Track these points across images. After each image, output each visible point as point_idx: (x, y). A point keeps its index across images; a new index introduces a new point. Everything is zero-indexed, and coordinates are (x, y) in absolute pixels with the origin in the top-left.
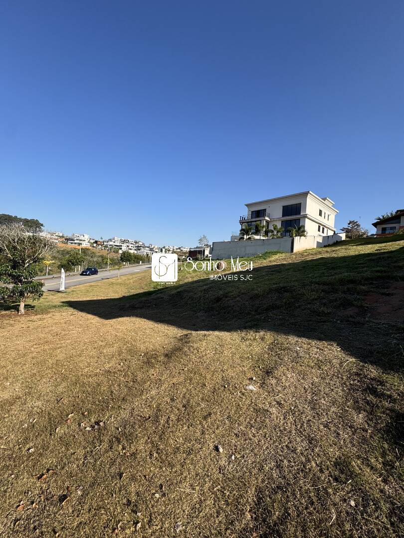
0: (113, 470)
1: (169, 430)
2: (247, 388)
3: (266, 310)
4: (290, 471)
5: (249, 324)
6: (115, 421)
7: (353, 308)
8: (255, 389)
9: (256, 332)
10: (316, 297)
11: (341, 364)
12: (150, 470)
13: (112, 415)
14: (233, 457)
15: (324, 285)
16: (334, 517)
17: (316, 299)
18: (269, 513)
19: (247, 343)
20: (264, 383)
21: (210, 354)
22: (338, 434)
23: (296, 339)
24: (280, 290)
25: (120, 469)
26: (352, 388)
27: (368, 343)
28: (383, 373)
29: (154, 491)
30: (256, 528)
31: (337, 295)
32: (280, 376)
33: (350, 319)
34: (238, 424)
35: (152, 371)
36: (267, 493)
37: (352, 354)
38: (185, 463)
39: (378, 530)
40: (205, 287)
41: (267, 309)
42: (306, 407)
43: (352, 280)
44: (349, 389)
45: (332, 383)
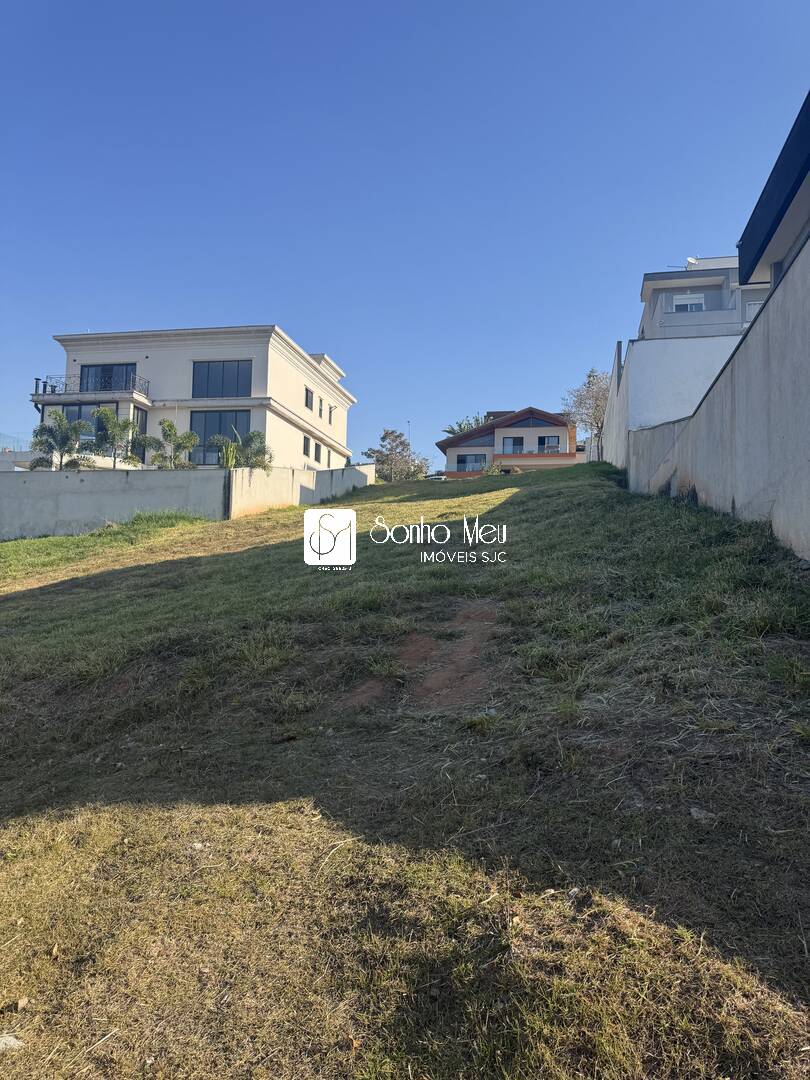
3: (112, 729)
5: (40, 792)
7: (370, 683)
8: (18, 1044)
9: (61, 818)
10: (277, 662)
11: (315, 864)
15: (302, 620)
17: (276, 670)
20: (59, 1008)
23: (197, 812)
24: (168, 649)
26: (333, 930)
27: (390, 782)
28: (409, 860)
31: (334, 648)
32: (123, 959)
33: (362, 718)
37: (350, 826)
41: (118, 725)
42: (195, 1038)
43: (374, 602)
44: (325, 936)
45: (284, 929)
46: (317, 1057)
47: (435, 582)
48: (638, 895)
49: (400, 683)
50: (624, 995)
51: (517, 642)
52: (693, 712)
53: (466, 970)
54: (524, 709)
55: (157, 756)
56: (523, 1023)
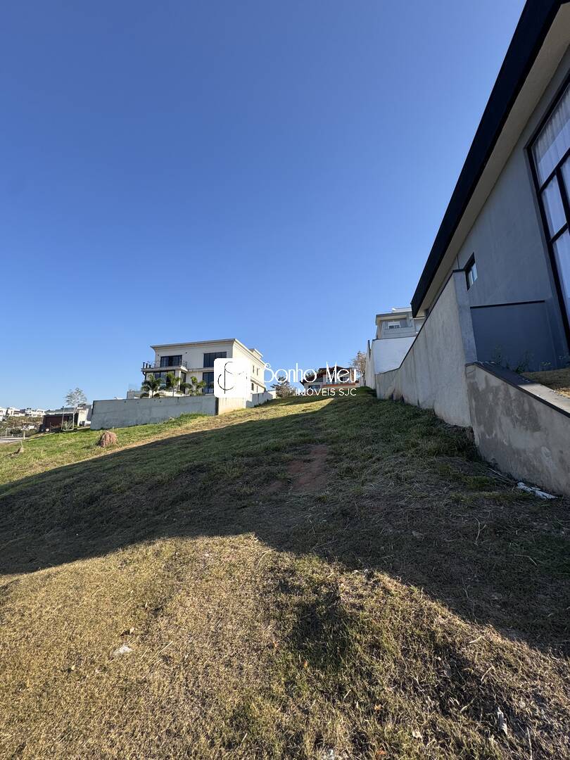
3: (171, 504)
5: (142, 533)
7: (277, 482)
8: (129, 650)
9: (150, 544)
10: (238, 474)
11: (256, 562)
17: (238, 477)
19: (131, 568)
20: (147, 632)
22: (242, 669)
23: (206, 540)
24: (194, 470)
26: (265, 592)
27: (286, 524)
28: (295, 559)
32: (175, 608)
34: (84, 736)
37: (270, 544)
41: (174, 503)
42: (206, 645)
43: (277, 447)
44: (261, 595)
45: (244, 592)
46: (259, 652)
47: (302, 438)
48: (393, 572)
49: (289, 482)
50: (391, 619)
51: (336, 462)
52: (410, 489)
53: (322, 608)
54: (341, 491)
55: (191, 515)
56: (348, 634)
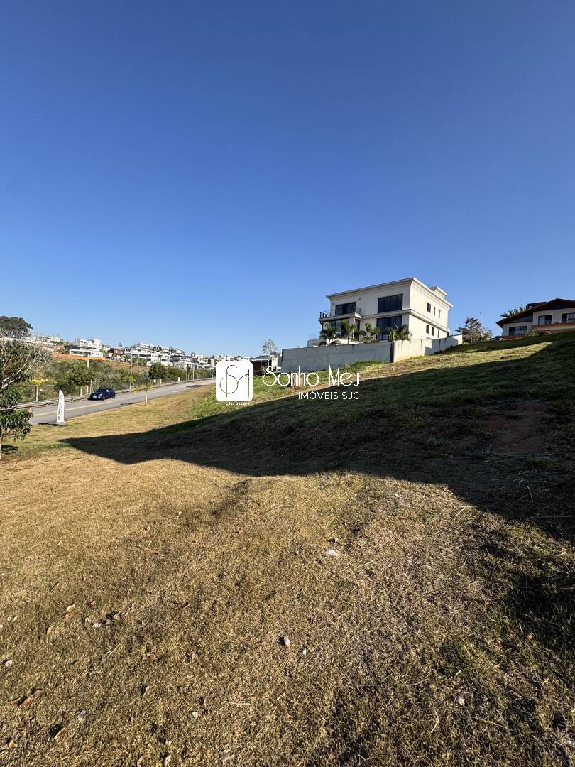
0: (131, 683)
1: (215, 619)
2: (327, 553)
3: (355, 443)
4: (382, 665)
6: (136, 611)
7: (470, 437)
8: (337, 555)
9: (341, 474)
10: (422, 423)
11: (452, 514)
12: (187, 679)
13: (131, 603)
14: (305, 652)
15: (433, 405)
16: (437, 722)
17: (422, 427)
18: (351, 725)
19: (329, 490)
20: (349, 546)
21: (276, 508)
22: (447, 609)
23: (395, 482)
24: (374, 414)
25: (142, 681)
26: (467, 547)
27: (488, 484)
28: (505, 523)
29: (191, 709)
30: (334, 747)
31: (451, 419)
32: (372, 534)
33: (467, 453)
34: (313, 604)
35: (192, 536)
36: (350, 698)
37: (468, 500)
38: (237, 664)
39: (493, 734)
40: (271, 413)
41: (357, 442)
42: (406, 575)
43: (470, 399)
44: (462, 548)
45: (441, 540)
46: (466, 602)
47: (504, 390)
49: (485, 440)
51: (560, 423)
53: (551, 587)
